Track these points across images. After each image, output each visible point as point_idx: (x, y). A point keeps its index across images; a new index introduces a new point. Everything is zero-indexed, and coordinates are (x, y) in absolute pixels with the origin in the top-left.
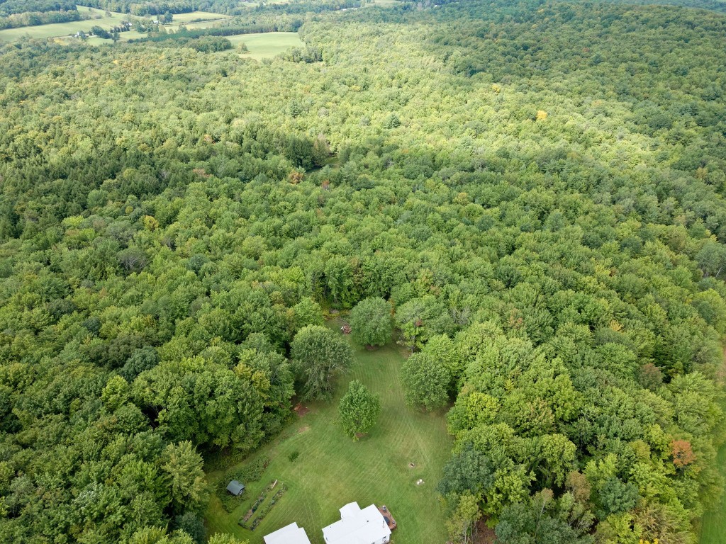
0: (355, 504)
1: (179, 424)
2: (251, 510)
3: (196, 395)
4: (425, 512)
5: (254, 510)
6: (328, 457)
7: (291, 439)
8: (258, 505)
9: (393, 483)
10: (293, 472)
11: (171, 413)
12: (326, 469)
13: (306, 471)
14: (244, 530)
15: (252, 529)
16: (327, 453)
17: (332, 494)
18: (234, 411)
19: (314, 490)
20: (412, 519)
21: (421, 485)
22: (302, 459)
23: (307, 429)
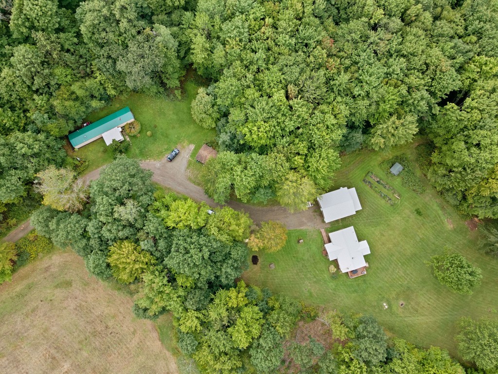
0: (368, 252)
1: (444, 122)
2: (378, 180)
3: (471, 132)
4: (360, 302)
5: (378, 182)
6: (418, 239)
7: (440, 212)
8: (382, 184)
9: (387, 285)
10: (407, 211)
11: (452, 114)
12: (406, 236)
13: (407, 221)
14: (364, 175)
15: (364, 180)
16: (422, 240)
17: (383, 238)
18: (455, 165)
19: (388, 225)
20: (355, 291)
21: (382, 306)
22: (418, 219)
23: (449, 226)
